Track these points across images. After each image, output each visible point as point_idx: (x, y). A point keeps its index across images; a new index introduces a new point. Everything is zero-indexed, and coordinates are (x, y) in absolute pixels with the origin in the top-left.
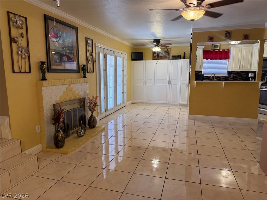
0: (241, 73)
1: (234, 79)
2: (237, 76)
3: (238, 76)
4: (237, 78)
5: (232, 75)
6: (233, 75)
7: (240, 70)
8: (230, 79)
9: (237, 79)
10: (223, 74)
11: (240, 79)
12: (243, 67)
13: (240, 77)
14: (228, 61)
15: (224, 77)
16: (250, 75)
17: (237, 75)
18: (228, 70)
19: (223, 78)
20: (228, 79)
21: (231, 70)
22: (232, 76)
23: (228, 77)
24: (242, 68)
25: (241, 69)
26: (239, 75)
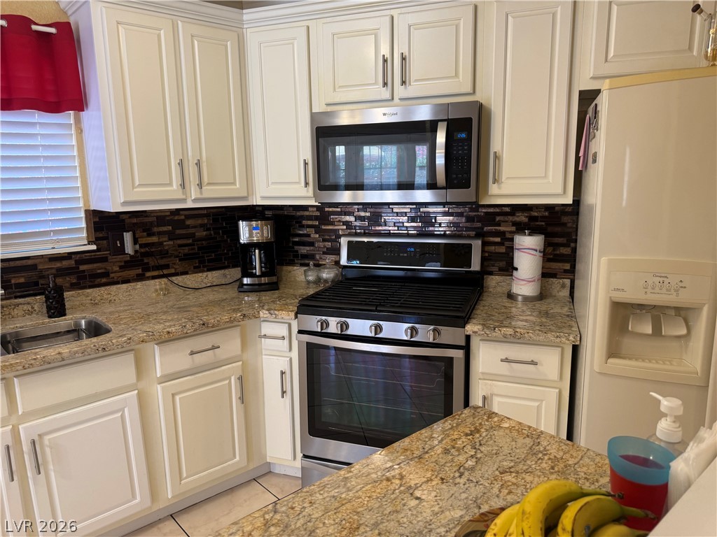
0: (189, 222)
1: (148, 270)
2: (161, 244)
3: (168, 244)
4: (164, 254)
5: (128, 237)
6: (135, 241)
7: (190, 205)
8: (121, 267)
9: (162, 262)
10: (56, 232)
11: (185, 258)
12: (205, 180)
13: (180, 246)
14: (80, 131)
15: (65, 263)
16: (246, 232)
17: (160, 233)
18: (86, 201)
19: (61, 272)
20: (106, 274)
21: (125, 203)
22: (129, 248)
23: (104, 259)
24: (200, 185)
25: (194, 193)
26: (171, 236)
